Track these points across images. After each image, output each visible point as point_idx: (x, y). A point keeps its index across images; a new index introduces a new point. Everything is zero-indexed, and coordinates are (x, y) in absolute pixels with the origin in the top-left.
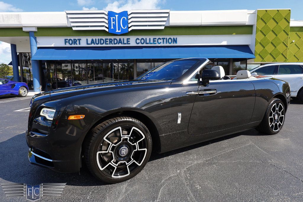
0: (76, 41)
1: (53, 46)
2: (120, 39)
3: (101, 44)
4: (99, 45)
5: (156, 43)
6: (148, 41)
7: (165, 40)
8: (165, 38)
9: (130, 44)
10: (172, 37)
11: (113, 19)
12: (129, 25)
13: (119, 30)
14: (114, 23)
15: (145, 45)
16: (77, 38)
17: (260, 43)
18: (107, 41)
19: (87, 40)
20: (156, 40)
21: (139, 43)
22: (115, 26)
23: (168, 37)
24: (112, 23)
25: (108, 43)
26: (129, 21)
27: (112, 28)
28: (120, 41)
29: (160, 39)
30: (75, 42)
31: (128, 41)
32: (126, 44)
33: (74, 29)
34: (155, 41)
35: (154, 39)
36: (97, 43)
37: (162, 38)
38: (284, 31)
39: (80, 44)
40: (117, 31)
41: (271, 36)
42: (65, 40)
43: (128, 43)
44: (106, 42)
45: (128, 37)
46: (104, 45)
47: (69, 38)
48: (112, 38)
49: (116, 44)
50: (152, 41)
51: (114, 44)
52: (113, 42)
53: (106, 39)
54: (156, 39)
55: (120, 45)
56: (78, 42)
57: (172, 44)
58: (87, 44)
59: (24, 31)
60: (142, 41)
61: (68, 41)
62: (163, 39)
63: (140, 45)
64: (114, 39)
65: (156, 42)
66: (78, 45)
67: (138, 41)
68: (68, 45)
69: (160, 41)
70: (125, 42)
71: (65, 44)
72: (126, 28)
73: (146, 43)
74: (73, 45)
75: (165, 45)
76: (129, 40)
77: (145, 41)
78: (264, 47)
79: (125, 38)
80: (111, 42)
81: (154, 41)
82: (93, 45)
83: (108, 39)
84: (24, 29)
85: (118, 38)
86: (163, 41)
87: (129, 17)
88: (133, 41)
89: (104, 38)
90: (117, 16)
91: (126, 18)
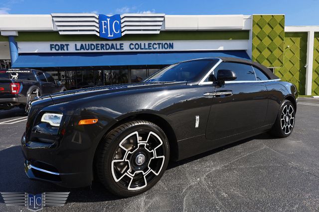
0: (64, 46)
1: (36, 52)
2: (112, 45)
3: (92, 49)
4: (90, 51)
5: (151, 49)
6: (143, 47)
7: (161, 45)
9: (123, 49)
10: (168, 42)
11: (105, 23)
12: (123, 30)
13: (111, 35)
15: (139, 50)
16: (64, 43)
17: (257, 48)
18: (99, 47)
19: (76, 45)
21: (133, 48)
22: (106, 30)
23: (164, 42)
25: (100, 48)
26: (122, 25)
27: (104, 32)
29: (155, 44)
30: (62, 47)
31: (121, 47)
32: (119, 49)
33: (61, 33)
35: (149, 44)
36: (87, 48)
37: (158, 44)
38: (279, 36)
39: (67, 50)
40: (109, 36)
41: (267, 42)
42: (51, 45)
44: (97, 47)
45: (121, 42)
46: (95, 51)
47: (55, 43)
48: (104, 43)
49: (108, 49)
50: (147, 47)
51: (106, 49)
52: (105, 48)
53: (97, 44)
54: (151, 44)
55: (113, 50)
56: (65, 48)
57: (168, 50)
58: (76, 49)
59: (2, 36)
60: (137, 46)
61: (54, 46)
63: (134, 50)
64: (106, 44)
65: (152, 47)
66: (66, 51)
68: (54, 51)
69: (155, 46)
70: (118, 47)
71: (51, 50)
72: (119, 32)
73: (141, 49)
74: (60, 51)
75: (161, 50)
76: (122, 45)
77: (140, 46)
78: (261, 52)
79: (118, 43)
80: (102, 48)
81: (149, 46)
82: (82, 51)
83: (99, 44)
84: (3, 34)
85: (110, 43)
86: (159, 46)
87: (122, 21)
88: (126, 46)
89: (95, 43)
90: (108, 19)
91: (118, 22)
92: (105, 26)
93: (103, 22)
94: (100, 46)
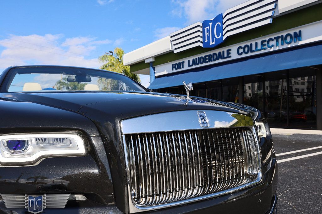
0: (181, 65)
2: (220, 53)
3: (201, 63)
4: (200, 65)
6: (254, 48)
7: (280, 40)
8: (279, 37)
9: (230, 57)
10: (292, 32)
11: (207, 29)
12: (224, 32)
13: (213, 42)
14: (208, 34)
15: (250, 54)
16: (181, 61)
19: (189, 61)
20: (266, 43)
21: (242, 53)
22: (208, 37)
23: (284, 34)
24: (206, 34)
25: (208, 60)
26: (224, 26)
28: (220, 56)
29: (272, 40)
30: (179, 66)
31: (228, 54)
32: (226, 58)
33: (175, 52)
34: (265, 45)
35: (262, 42)
36: (198, 62)
37: (275, 38)
39: (183, 67)
40: (211, 43)
42: (173, 65)
43: (230, 55)
44: (206, 59)
45: (228, 48)
46: (204, 64)
47: (175, 62)
48: (211, 53)
49: (216, 60)
50: (259, 47)
51: (214, 60)
52: (212, 59)
54: (265, 41)
55: (220, 61)
57: (293, 45)
58: (189, 66)
59: (146, 63)
60: (246, 49)
62: (277, 39)
63: (244, 55)
64: (214, 54)
66: (182, 70)
67: (241, 51)
68: (175, 71)
69: (271, 43)
70: (226, 55)
71: (173, 70)
72: (220, 36)
73: (252, 51)
74: (178, 70)
75: (281, 47)
76: (229, 52)
77: (250, 49)
79: (225, 49)
80: (210, 60)
81: (263, 45)
82: (194, 67)
84: (147, 61)
85: (217, 52)
86: (277, 41)
87: (224, 21)
88: (234, 52)
89: (203, 55)
90: (211, 24)
91: (220, 23)
92: (207, 33)
93: (206, 29)
94: (207, 57)
